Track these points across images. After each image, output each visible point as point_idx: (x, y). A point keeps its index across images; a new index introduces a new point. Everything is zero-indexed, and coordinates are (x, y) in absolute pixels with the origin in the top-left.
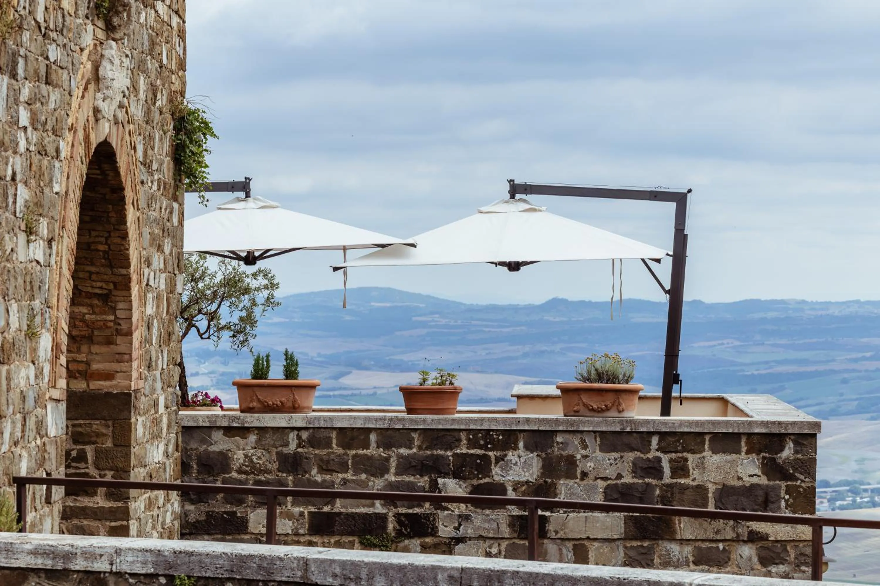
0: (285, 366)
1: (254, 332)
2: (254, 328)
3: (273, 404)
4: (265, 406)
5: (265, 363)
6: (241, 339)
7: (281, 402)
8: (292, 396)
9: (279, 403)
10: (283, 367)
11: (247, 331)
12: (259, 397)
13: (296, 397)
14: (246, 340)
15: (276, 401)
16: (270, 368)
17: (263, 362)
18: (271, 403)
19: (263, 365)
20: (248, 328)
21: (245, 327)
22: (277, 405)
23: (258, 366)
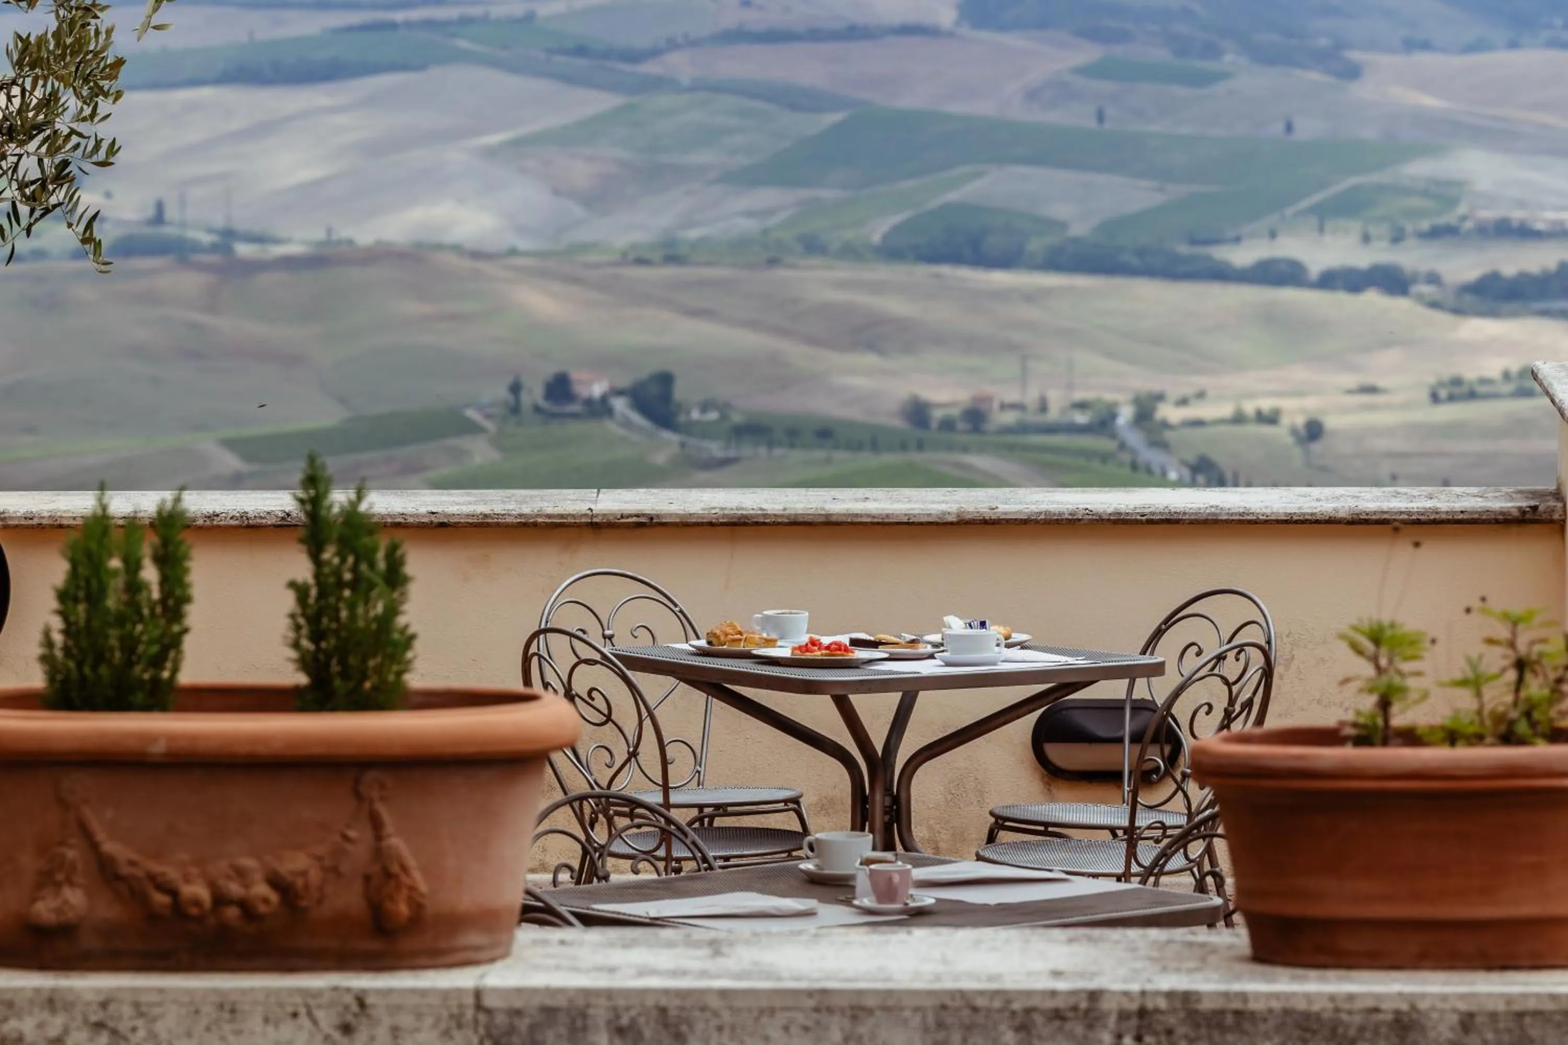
0: (301, 591)
1: (105, 131)
2: (104, 106)
3: (220, 900)
4: (152, 917)
5: (150, 574)
6: (30, 168)
7: (275, 882)
8: (360, 833)
9: (261, 889)
10: (289, 601)
11: (62, 125)
12: (109, 847)
13: (396, 842)
14: (62, 175)
15: (241, 874)
16: (194, 615)
17: (133, 566)
18: (198, 890)
19: (134, 587)
20: (71, 102)
21: (50, 102)
22: (244, 905)
23: (95, 598)
